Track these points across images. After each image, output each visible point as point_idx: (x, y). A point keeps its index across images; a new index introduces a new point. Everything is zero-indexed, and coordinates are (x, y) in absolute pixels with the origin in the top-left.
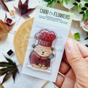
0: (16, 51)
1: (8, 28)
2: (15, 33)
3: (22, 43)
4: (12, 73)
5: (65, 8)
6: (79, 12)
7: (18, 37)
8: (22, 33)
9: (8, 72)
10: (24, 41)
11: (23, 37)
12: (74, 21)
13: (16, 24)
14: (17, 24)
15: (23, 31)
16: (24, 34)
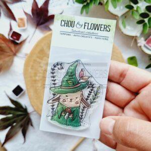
0: (28, 87)
1: (13, 49)
2: (26, 57)
3: (38, 75)
4: (21, 126)
5: (112, 14)
6: (136, 21)
7: (31, 63)
8: (38, 57)
9: (15, 124)
10: (42, 70)
11: (40, 63)
12: (128, 36)
13: (27, 41)
14: (29, 42)
15: (39, 53)
16: (42, 59)
